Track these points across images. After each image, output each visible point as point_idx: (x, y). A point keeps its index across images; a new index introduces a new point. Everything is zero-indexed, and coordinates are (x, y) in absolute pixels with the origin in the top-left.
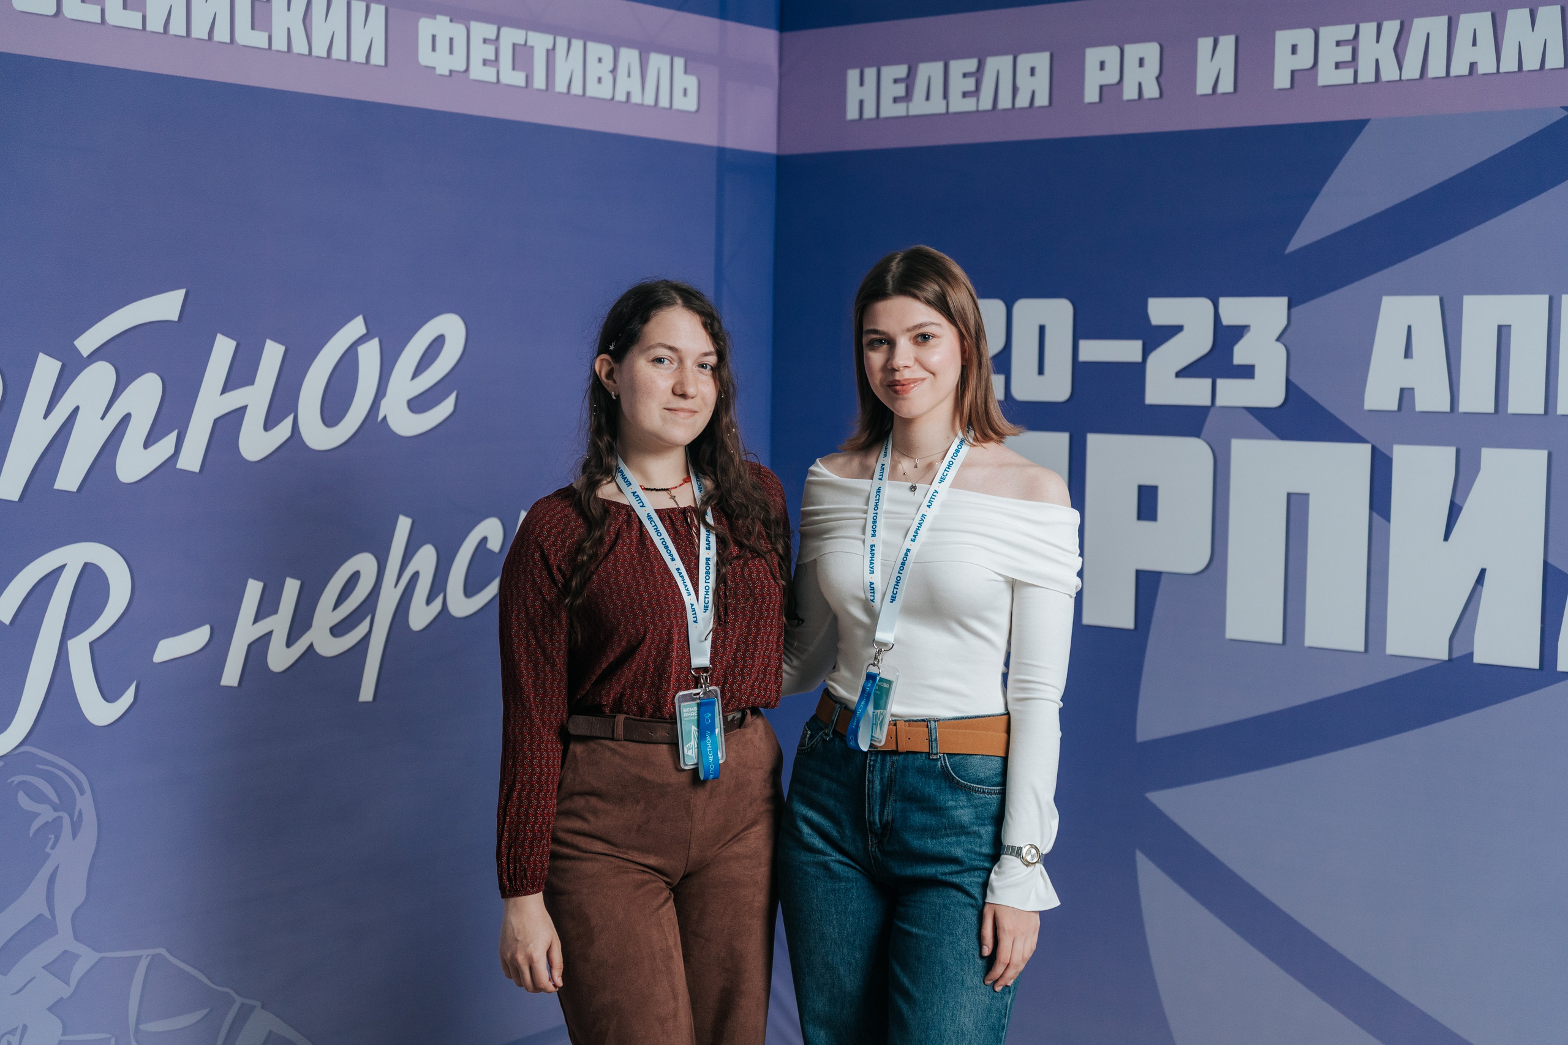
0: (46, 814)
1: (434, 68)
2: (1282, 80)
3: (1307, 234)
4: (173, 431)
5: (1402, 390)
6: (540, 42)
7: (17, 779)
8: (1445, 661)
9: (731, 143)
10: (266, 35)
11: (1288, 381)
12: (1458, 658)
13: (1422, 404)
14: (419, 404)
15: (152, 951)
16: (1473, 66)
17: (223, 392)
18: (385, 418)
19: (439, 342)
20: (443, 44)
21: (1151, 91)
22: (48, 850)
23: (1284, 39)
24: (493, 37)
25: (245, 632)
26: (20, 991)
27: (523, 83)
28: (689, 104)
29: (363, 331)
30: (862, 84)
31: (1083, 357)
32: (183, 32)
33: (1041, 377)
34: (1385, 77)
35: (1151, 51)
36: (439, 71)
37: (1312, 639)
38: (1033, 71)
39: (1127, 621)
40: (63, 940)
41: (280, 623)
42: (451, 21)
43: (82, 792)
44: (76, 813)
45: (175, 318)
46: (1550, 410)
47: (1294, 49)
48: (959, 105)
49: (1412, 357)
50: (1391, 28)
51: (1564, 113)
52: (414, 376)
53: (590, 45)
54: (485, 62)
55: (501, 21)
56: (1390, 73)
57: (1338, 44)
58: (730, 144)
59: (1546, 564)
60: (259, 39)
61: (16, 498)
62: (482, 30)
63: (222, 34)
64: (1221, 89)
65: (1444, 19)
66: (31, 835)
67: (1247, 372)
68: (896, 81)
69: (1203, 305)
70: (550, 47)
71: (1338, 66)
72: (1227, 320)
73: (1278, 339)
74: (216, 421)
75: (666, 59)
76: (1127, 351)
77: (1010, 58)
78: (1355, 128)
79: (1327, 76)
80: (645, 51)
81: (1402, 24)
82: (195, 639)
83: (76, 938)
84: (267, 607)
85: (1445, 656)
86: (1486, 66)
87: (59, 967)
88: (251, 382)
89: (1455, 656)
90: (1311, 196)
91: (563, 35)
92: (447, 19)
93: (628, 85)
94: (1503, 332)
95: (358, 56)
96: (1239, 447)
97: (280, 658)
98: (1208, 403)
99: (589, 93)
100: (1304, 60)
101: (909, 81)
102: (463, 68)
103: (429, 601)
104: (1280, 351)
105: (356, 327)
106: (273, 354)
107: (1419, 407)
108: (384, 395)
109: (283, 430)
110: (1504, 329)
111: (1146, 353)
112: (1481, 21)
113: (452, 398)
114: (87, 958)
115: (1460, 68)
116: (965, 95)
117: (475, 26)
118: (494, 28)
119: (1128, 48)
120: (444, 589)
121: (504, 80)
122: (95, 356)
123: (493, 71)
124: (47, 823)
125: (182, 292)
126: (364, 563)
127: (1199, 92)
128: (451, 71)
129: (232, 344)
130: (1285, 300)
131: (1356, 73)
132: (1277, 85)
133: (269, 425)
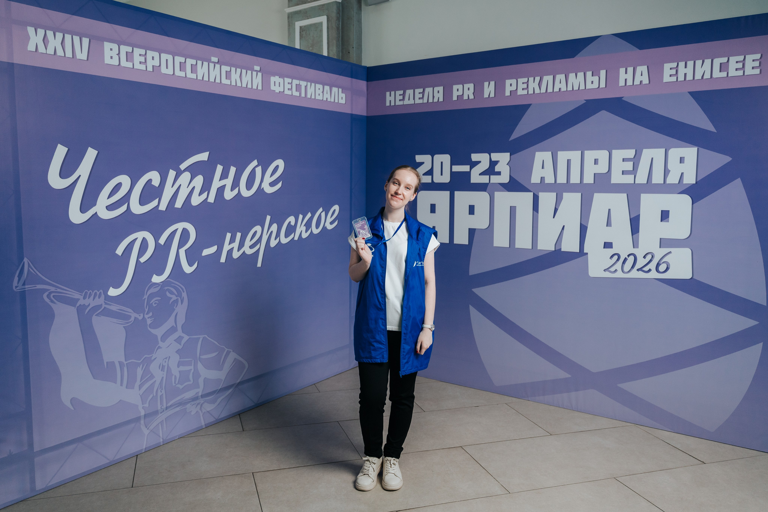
0: (174, 298)
1: (275, 91)
2: (508, 93)
3: (515, 136)
4: (206, 191)
5: (541, 177)
6: (303, 84)
7: (166, 288)
8: (554, 251)
10: (230, 81)
11: (510, 175)
12: (557, 250)
13: (547, 181)
14: (272, 184)
15: (204, 336)
16: (560, 89)
17: (220, 180)
18: (263, 188)
19: (277, 167)
20: (277, 84)
21: (472, 97)
22: (175, 308)
23: (508, 82)
24: (291, 82)
25: (226, 247)
26: (169, 346)
27: (299, 95)
28: (343, 101)
29: (257, 164)
30: (390, 96)
31: (453, 170)
32: (207, 80)
33: (442, 176)
34: (536, 92)
35: (471, 86)
36: (276, 92)
37: (517, 246)
38: (438, 92)
39: (466, 242)
40: (179, 333)
41: (236, 245)
42: (279, 78)
43: (184, 292)
44: (182, 298)
45: (207, 160)
46: (582, 181)
47: (511, 85)
48: (418, 101)
49: (544, 169)
50: (538, 79)
51: (586, 102)
52: (271, 177)
53: (316, 85)
54: (289, 89)
55: (293, 78)
56: (537, 91)
57: (523, 83)
58: (354, 113)
59: (581, 223)
60: (227, 82)
61: (165, 210)
62: (288, 80)
63: (218, 81)
64: (491, 96)
65: (552, 76)
66: (170, 304)
67: (499, 173)
68: (400, 95)
69: (487, 155)
70: (306, 85)
71: (523, 89)
72: (493, 159)
73: (507, 164)
74: (218, 189)
75: (337, 89)
76: (465, 168)
77: (432, 88)
78: (528, 106)
79: (520, 92)
80: (331, 86)
81: (541, 78)
82: (213, 250)
83: (183, 332)
84: (232, 241)
85: (554, 250)
86: (564, 89)
87: (179, 340)
88: (227, 178)
89: (556, 249)
90: (516, 125)
91: (309, 82)
92: (278, 77)
93: (327, 96)
94: (569, 161)
95: (255, 87)
96: (497, 194)
97: (236, 255)
98: (488, 182)
99: (316, 98)
100: (514, 88)
101: (404, 95)
102: (283, 91)
103: (275, 239)
104: (508, 168)
105: (255, 163)
106: (233, 170)
107: (546, 182)
108: (263, 182)
109: (236, 191)
111: (471, 169)
112: (562, 77)
113: (281, 183)
114: (186, 338)
115: (556, 89)
116: (419, 98)
117: (286, 79)
118: (291, 80)
119: (465, 85)
120: (279, 236)
121: (294, 94)
122: (185, 170)
123: (291, 91)
124: (174, 300)
125: (208, 153)
126: (258, 228)
127: (485, 97)
128: (279, 92)
129: (222, 167)
130: (509, 154)
131: (528, 91)
132: (506, 95)
133: (232, 190)
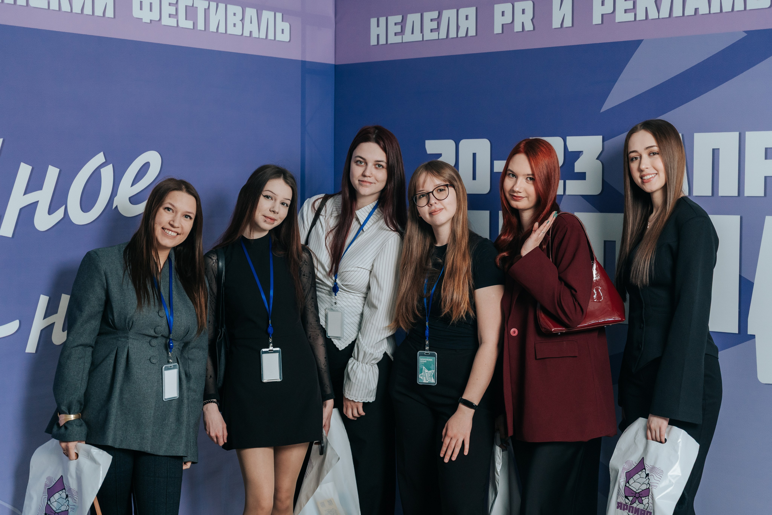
1: (142, 19)
2: (597, 20)
3: (610, 103)
6: (201, 4)
9: (309, 58)
11: (603, 180)
14: (134, 200)
16: (697, 9)
17: (24, 194)
18: (117, 207)
19: (146, 167)
20: (146, 6)
21: (529, 27)
24: (175, 2)
25: (39, 323)
27: (192, 27)
28: (285, 37)
29: (104, 161)
30: (378, 25)
31: (496, 169)
33: (474, 181)
34: (651, 17)
35: (528, 5)
36: (144, 21)
38: (467, 17)
41: (58, 318)
47: (603, 3)
48: (429, 36)
51: (746, 35)
52: (132, 186)
53: (229, 6)
54: (170, 16)
56: (653, 14)
59: (740, 277)
60: (43, 3)
64: (565, 25)
67: (582, 176)
68: (395, 24)
69: (559, 140)
70: (207, 7)
71: (626, 11)
72: (571, 148)
73: (598, 159)
74: (19, 210)
75: (272, 13)
77: (455, 11)
78: (636, 44)
79: (621, 17)
80: (260, 9)
82: (10, 328)
84: (51, 310)
86: (704, 10)
88: (40, 189)
90: (613, 82)
93: (251, 27)
94: (715, 153)
95: (99, 13)
97: (58, 338)
98: (562, 193)
99: (229, 32)
100: (608, 9)
101: (403, 24)
102: (158, 19)
104: (599, 165)
105: (99, 159)
106: (53, 173)
108: (116, 195)
109: (59, 215)
110: (716, 151)
115: (690, 11)
116: (432, 30)
119: (516, 4)
121: (182, 25)
123: (176, 20)
127: (554, 27)
128: (151, 21)
129: (29, 168)
130: (600, 138)
131: (635, 15)
132: (594, 23)
133: (51, 211)
